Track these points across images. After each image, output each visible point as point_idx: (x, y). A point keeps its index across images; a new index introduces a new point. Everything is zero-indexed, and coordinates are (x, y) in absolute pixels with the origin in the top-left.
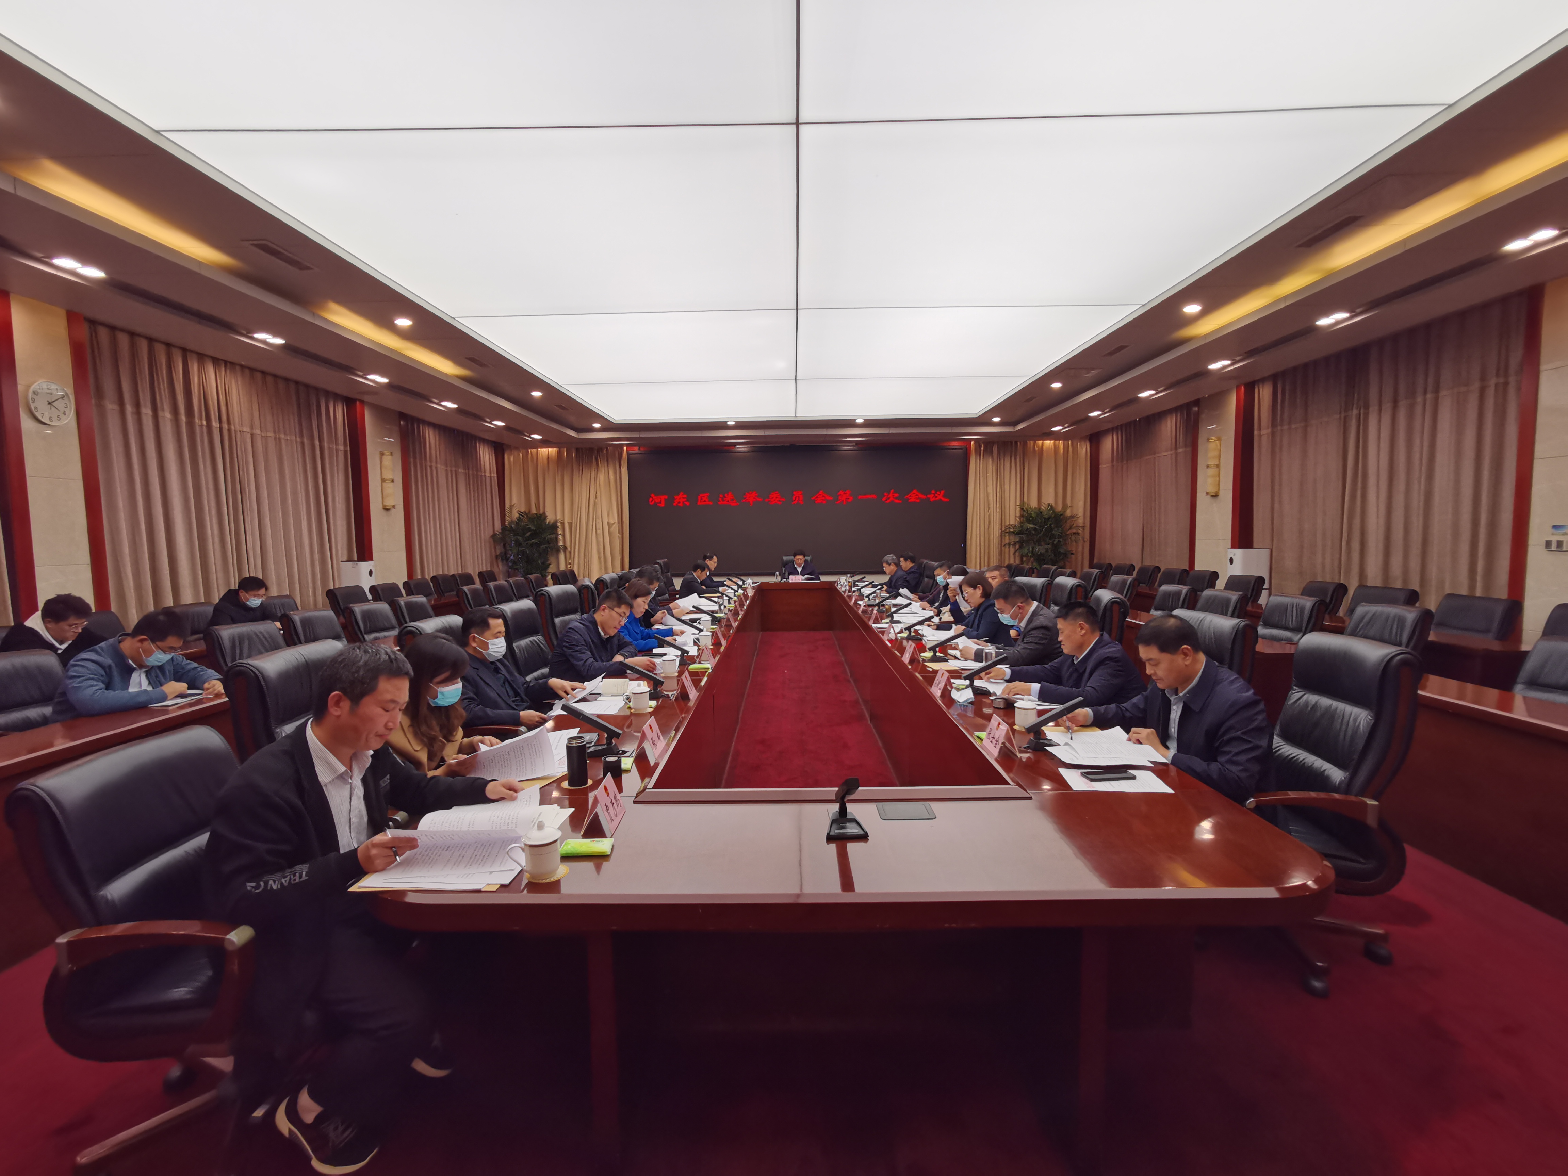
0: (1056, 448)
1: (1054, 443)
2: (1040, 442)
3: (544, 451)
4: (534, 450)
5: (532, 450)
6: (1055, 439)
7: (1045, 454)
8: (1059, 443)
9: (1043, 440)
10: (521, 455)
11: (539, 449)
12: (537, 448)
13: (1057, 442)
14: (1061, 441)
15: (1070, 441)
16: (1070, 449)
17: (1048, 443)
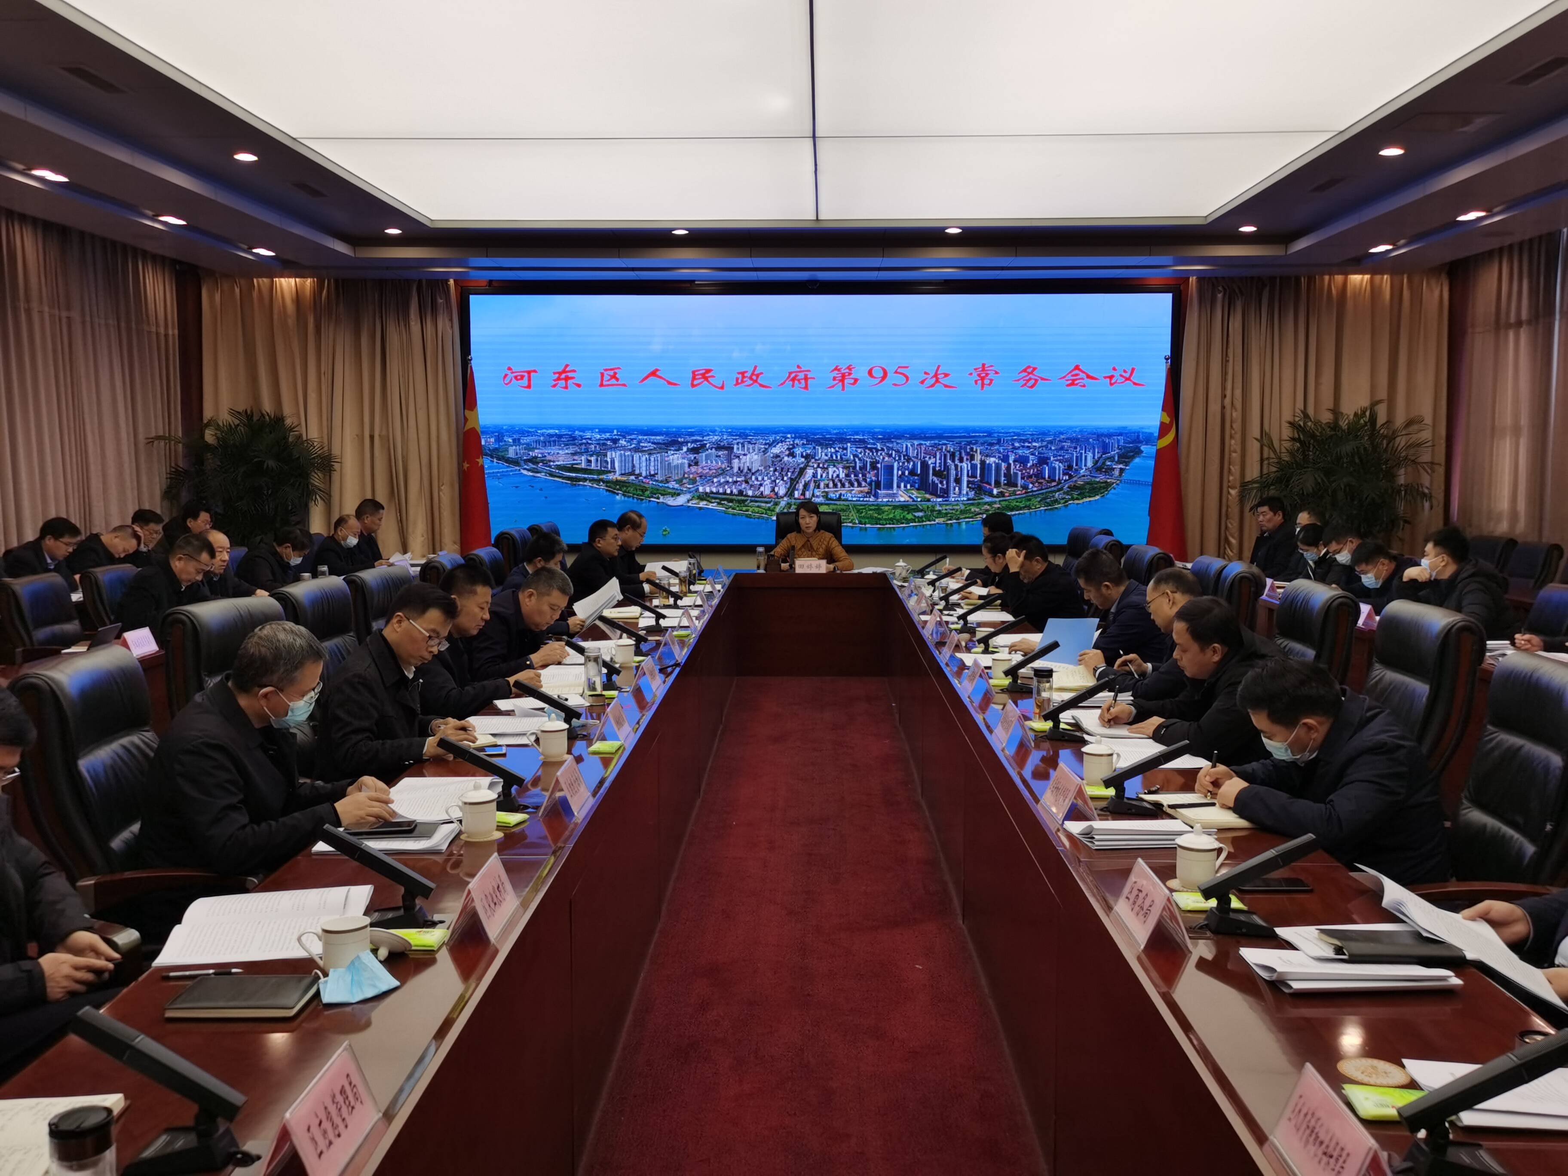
0: (1375, 291)
1: (1372, 280)
2: (1339, 278)
3: (287, 284)
4: (265, 280)
5: (260, 280)
6: (1374, 272)
7: (1350, 304)
8: (1382, 278)
9: (1346, 274)
10: (237, 290)
11: (277, 279)
12: (271, 276)
13: (1378, 278)
14: (1385, 277)
15: (1405, 276)
16: (1406, 293)
17: (1356, 279)
